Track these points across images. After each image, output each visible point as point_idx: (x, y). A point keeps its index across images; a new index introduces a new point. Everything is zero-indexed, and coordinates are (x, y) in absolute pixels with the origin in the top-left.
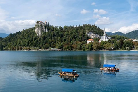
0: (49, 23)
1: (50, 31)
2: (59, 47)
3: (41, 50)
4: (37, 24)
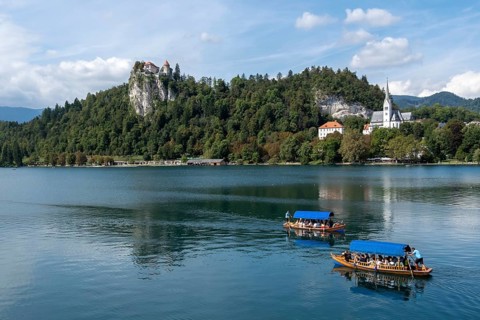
0: (177, 68)
1: (181, 96)
2: (216, 151)
3: (149, 163)
4: (136, 71)
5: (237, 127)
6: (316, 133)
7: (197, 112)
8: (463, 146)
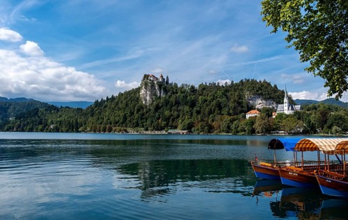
0: (167, 78)
1: (169, 94)
2: (184, 126)
3: (147, 132)
4: (144, 79)
5: (198, 112)
6: (245, 117)
7: (177, 103)
8: (328, 124)
